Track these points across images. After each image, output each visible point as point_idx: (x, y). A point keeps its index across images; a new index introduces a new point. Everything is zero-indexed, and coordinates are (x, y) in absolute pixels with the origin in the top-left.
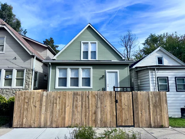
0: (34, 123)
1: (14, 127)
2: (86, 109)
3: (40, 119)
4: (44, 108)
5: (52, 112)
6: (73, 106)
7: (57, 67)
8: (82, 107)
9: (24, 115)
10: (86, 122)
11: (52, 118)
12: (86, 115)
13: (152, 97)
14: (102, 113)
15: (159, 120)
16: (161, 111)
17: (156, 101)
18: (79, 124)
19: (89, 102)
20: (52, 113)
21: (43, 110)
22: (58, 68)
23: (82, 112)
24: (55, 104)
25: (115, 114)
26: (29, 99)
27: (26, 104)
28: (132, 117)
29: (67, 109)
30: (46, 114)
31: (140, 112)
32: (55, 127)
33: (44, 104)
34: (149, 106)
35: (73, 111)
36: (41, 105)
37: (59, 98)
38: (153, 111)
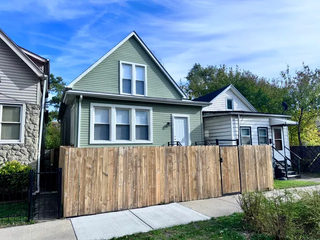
0: (105, 204)
1: (67, 216)
2: (184, 174)
3: (115, 196)
4: (121, 177)
5: (135, 183)
6: (166, 170)
7: (92, 104)
8: (178, 171)
9: (86, 192)
10: (184, 194)
11: (135, 192)
12: (184, 183)
13: (258, 153)
14: (205, 178)
16: (267, 170)
17: (262, 158)
18: (176, 197)
19: (187, 163)
20: (135, 184)
21: (119, 181)
22: (94, 106)
23: (178, 179)
24: (139, 168)
25: (220, 179)
26: (95, 161)
27: (87, 171)
28: (239, 180)
29: (158, 174)
30: (125, 187)
31: (246, 173)
32: (141, 206)
33: (121, 169)
34: (255, 165)
35: (167, 178)
36: (116, 171)
37: (145, 157)
38: (260, 171)
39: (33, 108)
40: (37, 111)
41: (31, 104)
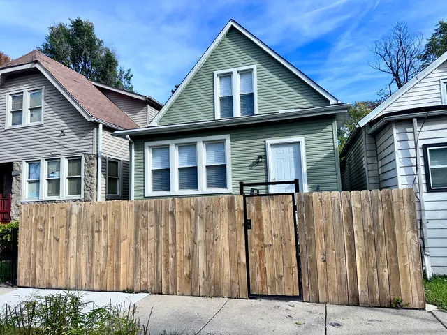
0: (57, 278)
1: (21, 285)
2: (167, 248)
3: (67, 269)
4: (73, 244)
5: (91, 254)
6: (136, 238)
7: (147, 144)
8: (158, 242)
9: (37, 260)
10: (167, 282)
11: (91, 267)
12: (167, 262)
13: (362, 210)
14: (208, 258)
15: (386, 283)
16: (394, 253)
17: (375, 222)
18: (152, 285)
19: (174, 228)
20: (90, 256)
21: (72, 249)
22: (150, 147)
23: (157, 255)
24: (96, 234)
25: (244, 261)
26: (45, 222)
27: (39, 233)
28: (295, 270)
29: (124, 245)
30: (78, 259)
31: (319, 257)
32: (98, 289)
33: (74, 233)
34: (351, 239)
35: (137, 252)
36: (68, 236)
37: (105, 218)
38: (366, 254)
39: (90, 159)
40: (93, 161)
41: (88, 154)
